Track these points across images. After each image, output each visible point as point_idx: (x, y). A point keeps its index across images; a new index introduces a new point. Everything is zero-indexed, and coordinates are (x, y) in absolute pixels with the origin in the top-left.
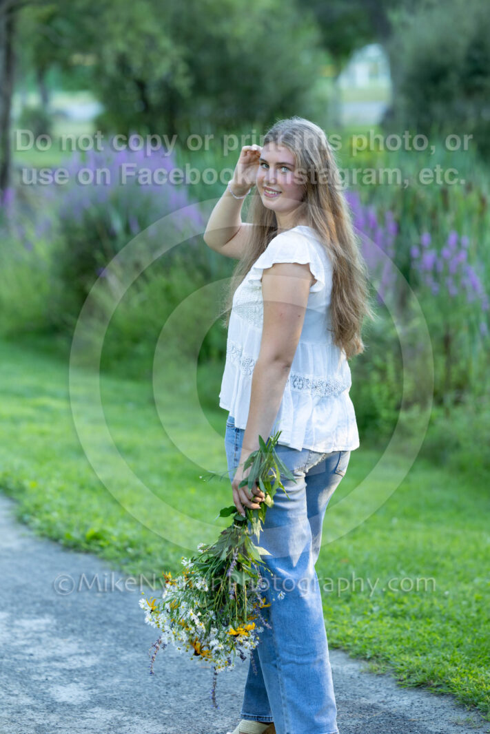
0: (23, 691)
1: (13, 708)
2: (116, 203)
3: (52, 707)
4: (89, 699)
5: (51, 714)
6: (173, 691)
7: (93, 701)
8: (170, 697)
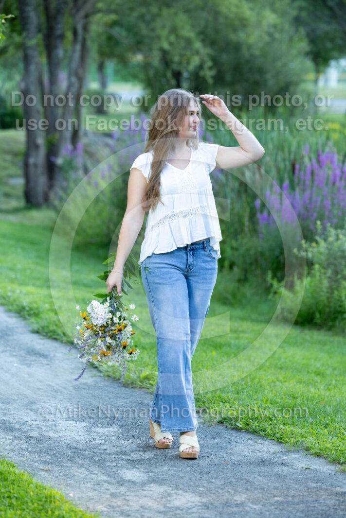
0: (101, 472)
1: (94, 482)
3: (121, 482)
4: (147, 479)
5: (121, 487)
6: (205, 477)
7: (150, 480)
8: (203, 480)
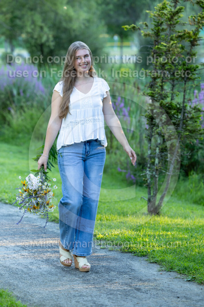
2: (14, 85)
